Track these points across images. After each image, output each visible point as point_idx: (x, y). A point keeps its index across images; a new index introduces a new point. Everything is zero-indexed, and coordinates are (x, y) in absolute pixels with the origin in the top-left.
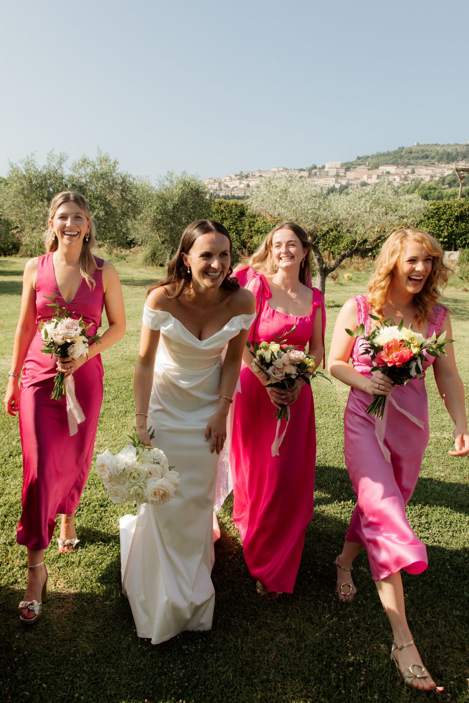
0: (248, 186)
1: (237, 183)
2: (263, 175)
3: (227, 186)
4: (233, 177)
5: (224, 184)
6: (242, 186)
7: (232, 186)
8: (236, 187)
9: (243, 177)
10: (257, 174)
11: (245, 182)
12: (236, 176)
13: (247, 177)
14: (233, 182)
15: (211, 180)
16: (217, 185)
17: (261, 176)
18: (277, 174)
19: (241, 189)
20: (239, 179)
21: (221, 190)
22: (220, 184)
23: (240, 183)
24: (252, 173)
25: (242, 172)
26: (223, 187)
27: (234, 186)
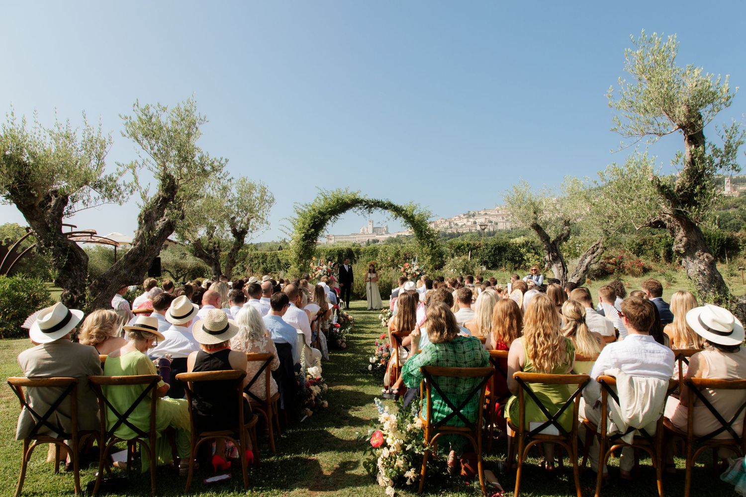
0: (475, 223)
1: (465, 221)
2: (488, 213)
3: (456, 224)
4: (462, 216)
5: (454, 223)
6: (469, 224)
7: (460, 224)
8: (465, 224)
9: (470, 216)
10: (482, 213)
11: (472, 220)
12: (464, 215)
13: (474, 215)
14: (462, 221)
15: (442, 220)
16: (447, 224)
17: (486, 214)
18: (500, 211)
19: (468, 226)
20: (467, 218)
21: (451, 228)
22: (450, 223)
23: (468, 221)
24: (478, 212)
25: (469, 212)
26: (453, 226)
27: (463, 224)
